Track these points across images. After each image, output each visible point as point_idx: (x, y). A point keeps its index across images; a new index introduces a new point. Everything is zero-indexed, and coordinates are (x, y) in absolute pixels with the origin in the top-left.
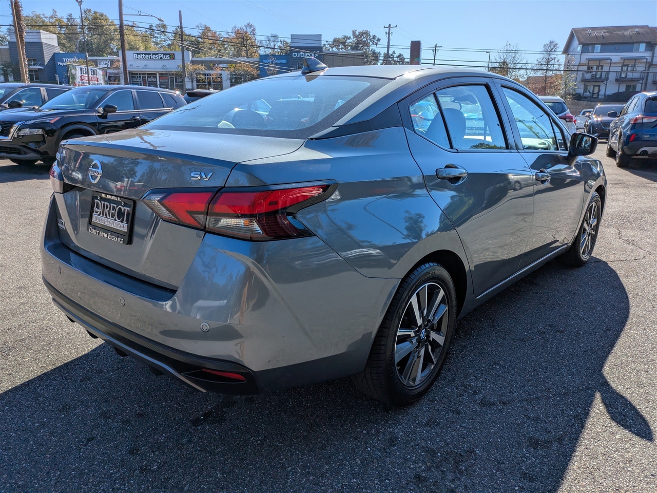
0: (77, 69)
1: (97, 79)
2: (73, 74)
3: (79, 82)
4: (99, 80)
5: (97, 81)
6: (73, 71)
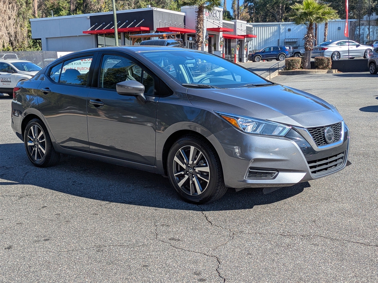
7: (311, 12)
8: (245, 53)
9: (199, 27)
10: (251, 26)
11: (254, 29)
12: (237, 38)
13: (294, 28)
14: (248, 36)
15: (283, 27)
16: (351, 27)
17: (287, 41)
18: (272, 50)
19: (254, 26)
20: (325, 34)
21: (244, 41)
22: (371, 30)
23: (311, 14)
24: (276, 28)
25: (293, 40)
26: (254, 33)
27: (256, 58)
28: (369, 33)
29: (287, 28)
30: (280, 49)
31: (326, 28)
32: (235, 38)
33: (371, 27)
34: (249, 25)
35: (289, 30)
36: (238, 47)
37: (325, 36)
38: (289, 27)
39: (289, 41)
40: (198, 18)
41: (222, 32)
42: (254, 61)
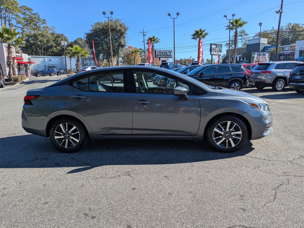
0: (256, 54)
1: (265, 57)
2: (253, 56)
3: (256, 60)
4: (266, 58)
5: (265, 58)
6: (253, 55)
7: (79, 52)
8: (29, 72)
9: (10, 56)
10: (30, 57)
11: (32, 59)
12: (24, 64)
13: (53, 59)
14: (30, 63)
15: (47, 59)
16: (82, 60)
17: (50, 66)
18: (47, 70)
19: (32, 57)
20: (71, 63)
21: (27, 65)
22: (91, 62)
23: (78, 53)
24: (43, 59)
25: (53, 66)
26: (32, 61)
27: (38, 74)
28: (90, 64)
29: (49, 59)
30: (51, 70)
31: (71, 60)
32: (23, 63)
33: (91, 61)
34: (29, 57)
35: (50, 60)
36: (25, 68)
37: (71, 64)
38: (50, 59)
39: (51, 66)
40: (8, 51)
41: (16, 60)
42: (37, 76)
